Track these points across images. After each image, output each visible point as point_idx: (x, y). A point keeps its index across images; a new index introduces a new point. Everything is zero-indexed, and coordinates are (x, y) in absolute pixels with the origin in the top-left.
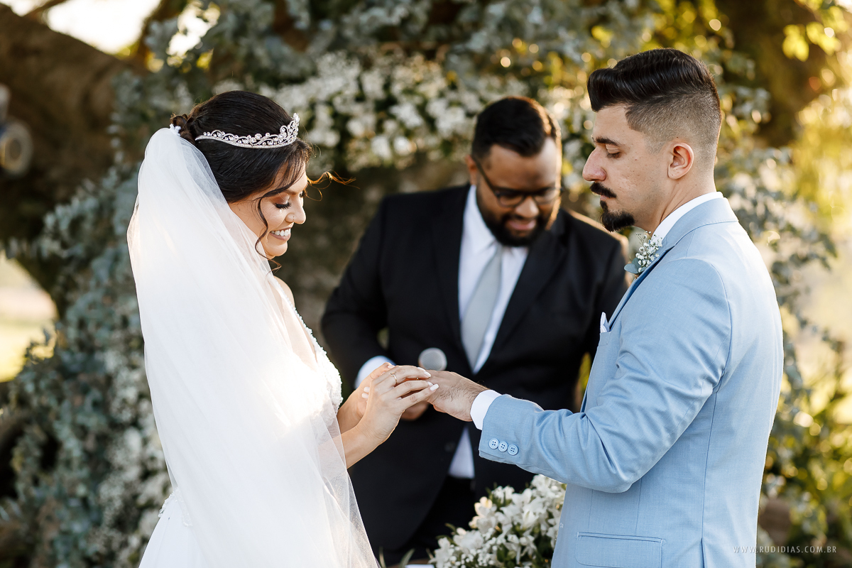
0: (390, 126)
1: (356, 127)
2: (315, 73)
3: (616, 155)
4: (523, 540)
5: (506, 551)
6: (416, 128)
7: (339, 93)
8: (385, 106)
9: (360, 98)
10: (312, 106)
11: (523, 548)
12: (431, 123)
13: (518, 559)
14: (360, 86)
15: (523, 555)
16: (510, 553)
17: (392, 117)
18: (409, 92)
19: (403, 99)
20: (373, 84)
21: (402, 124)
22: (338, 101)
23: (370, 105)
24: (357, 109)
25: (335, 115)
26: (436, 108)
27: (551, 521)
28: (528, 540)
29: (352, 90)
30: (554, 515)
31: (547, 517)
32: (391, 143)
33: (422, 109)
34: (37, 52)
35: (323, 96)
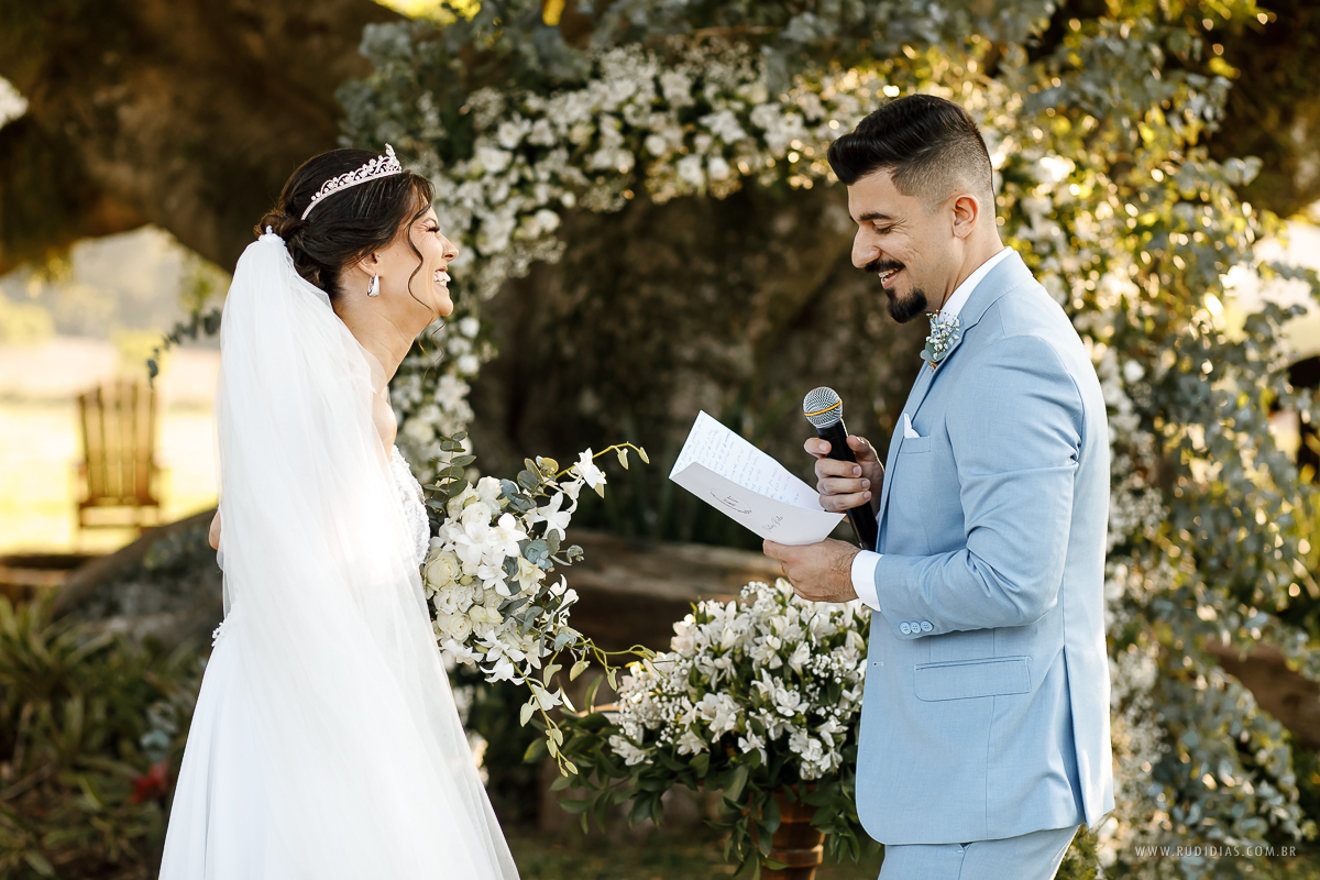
0: (703, 142)
1: (655, 145)
2: (597, 74)
3: (885, 231)
4: (719, 662)
5: (699, 674)
6: (738, 142)
7: (630, 100)
8: (693, 115)
9: (660, 106)
10: (595, 119)
11: (721, 671)
12: (758, 135)
13: (713, 685)
14: (659, 90)
15: (719, 680)
16: (703, 677)
17: (706, 130)
18: (727, 95)
19: (720, 105)
20: (677, 86)
21: (718, 138)
22: (629, 110)
23: (673, 115)
24: (656, 121)
25: (626, 129)
26: (764, 116)
27: (758, 640)
28: (724, 662)
29: (648, 95)
30: (762, 631)
31: (753, 635)
32: (705, 165)
33: (743, 119)
34: (322, 28)
35: (609, 106)
